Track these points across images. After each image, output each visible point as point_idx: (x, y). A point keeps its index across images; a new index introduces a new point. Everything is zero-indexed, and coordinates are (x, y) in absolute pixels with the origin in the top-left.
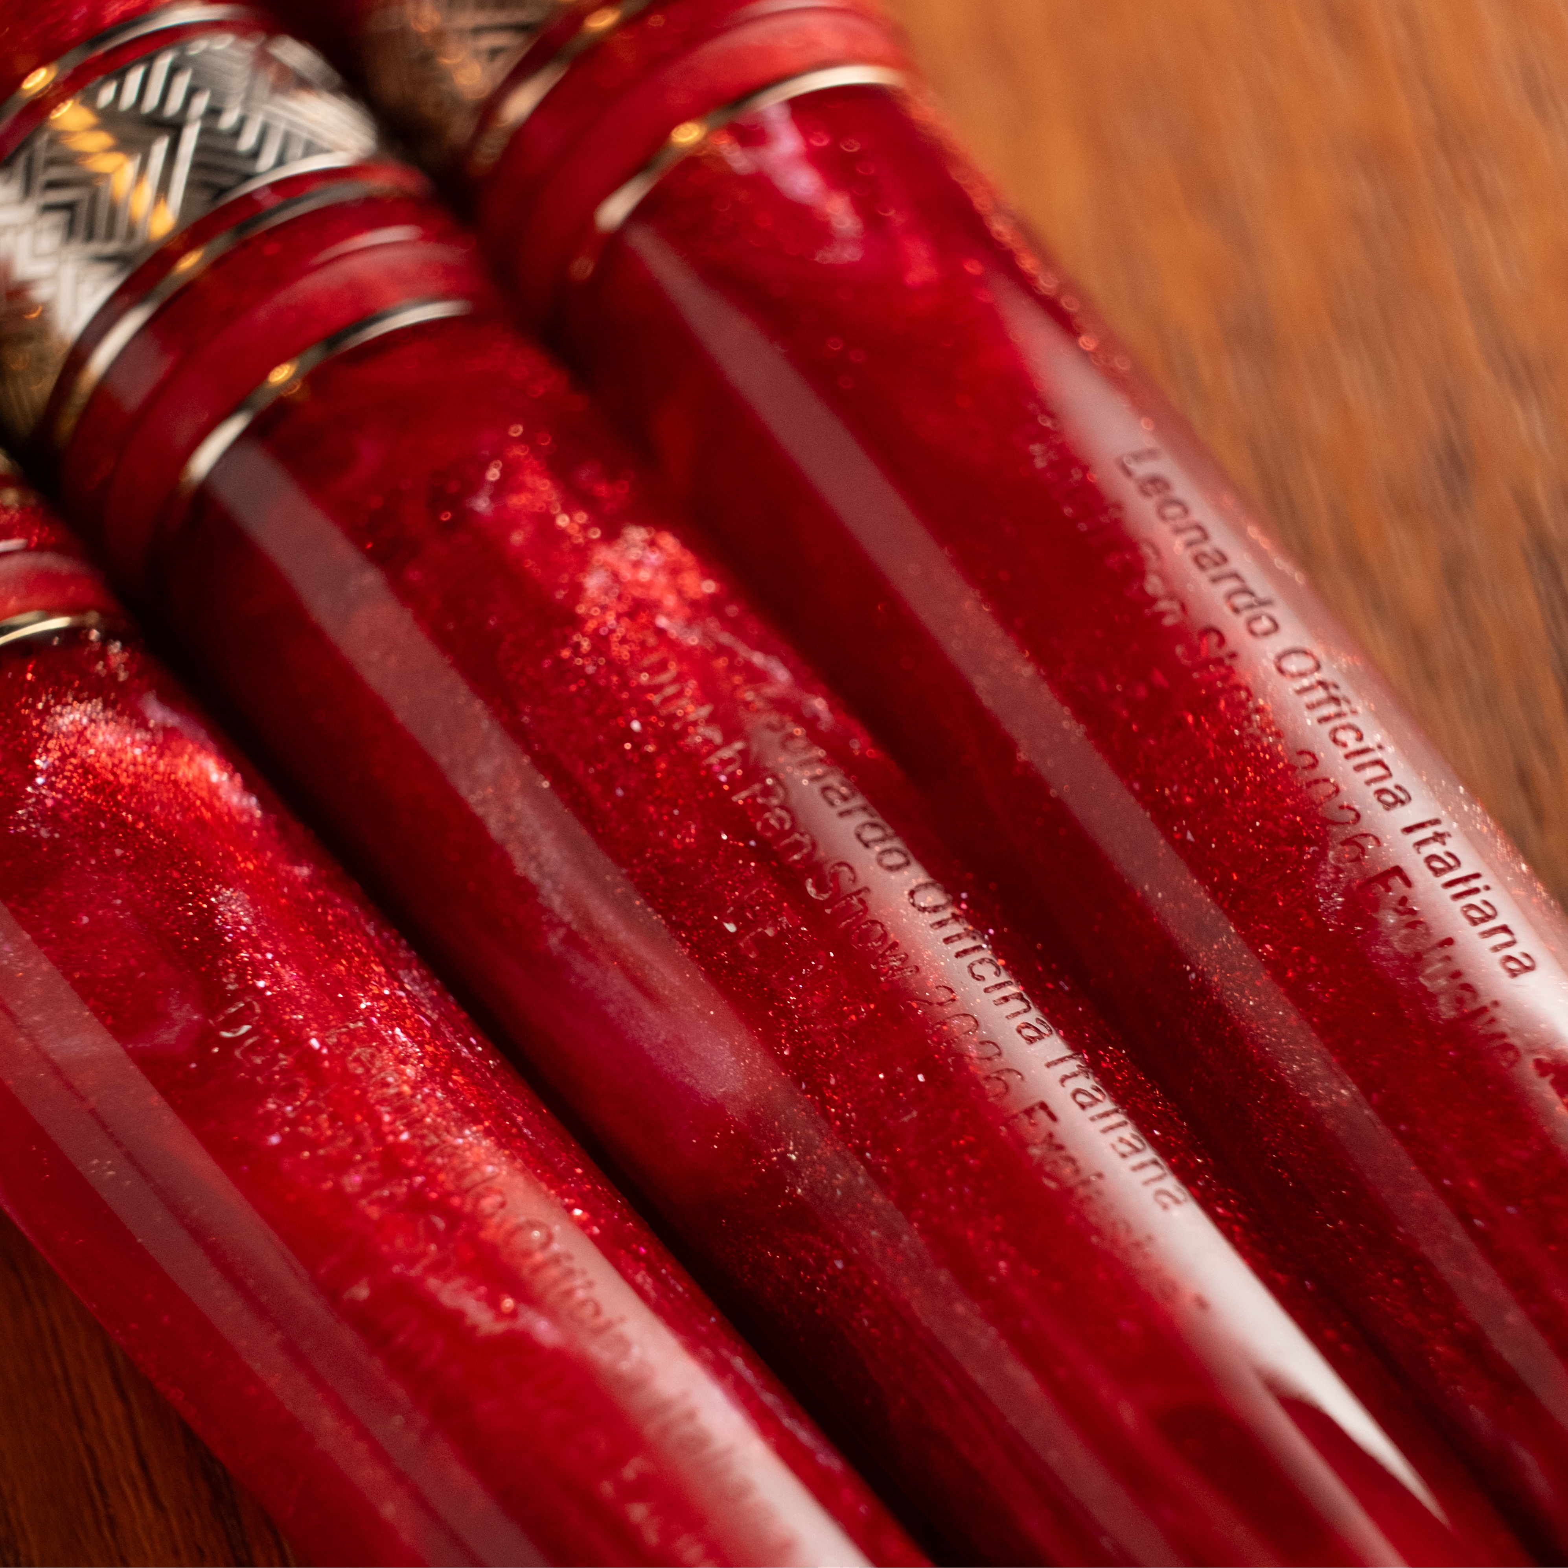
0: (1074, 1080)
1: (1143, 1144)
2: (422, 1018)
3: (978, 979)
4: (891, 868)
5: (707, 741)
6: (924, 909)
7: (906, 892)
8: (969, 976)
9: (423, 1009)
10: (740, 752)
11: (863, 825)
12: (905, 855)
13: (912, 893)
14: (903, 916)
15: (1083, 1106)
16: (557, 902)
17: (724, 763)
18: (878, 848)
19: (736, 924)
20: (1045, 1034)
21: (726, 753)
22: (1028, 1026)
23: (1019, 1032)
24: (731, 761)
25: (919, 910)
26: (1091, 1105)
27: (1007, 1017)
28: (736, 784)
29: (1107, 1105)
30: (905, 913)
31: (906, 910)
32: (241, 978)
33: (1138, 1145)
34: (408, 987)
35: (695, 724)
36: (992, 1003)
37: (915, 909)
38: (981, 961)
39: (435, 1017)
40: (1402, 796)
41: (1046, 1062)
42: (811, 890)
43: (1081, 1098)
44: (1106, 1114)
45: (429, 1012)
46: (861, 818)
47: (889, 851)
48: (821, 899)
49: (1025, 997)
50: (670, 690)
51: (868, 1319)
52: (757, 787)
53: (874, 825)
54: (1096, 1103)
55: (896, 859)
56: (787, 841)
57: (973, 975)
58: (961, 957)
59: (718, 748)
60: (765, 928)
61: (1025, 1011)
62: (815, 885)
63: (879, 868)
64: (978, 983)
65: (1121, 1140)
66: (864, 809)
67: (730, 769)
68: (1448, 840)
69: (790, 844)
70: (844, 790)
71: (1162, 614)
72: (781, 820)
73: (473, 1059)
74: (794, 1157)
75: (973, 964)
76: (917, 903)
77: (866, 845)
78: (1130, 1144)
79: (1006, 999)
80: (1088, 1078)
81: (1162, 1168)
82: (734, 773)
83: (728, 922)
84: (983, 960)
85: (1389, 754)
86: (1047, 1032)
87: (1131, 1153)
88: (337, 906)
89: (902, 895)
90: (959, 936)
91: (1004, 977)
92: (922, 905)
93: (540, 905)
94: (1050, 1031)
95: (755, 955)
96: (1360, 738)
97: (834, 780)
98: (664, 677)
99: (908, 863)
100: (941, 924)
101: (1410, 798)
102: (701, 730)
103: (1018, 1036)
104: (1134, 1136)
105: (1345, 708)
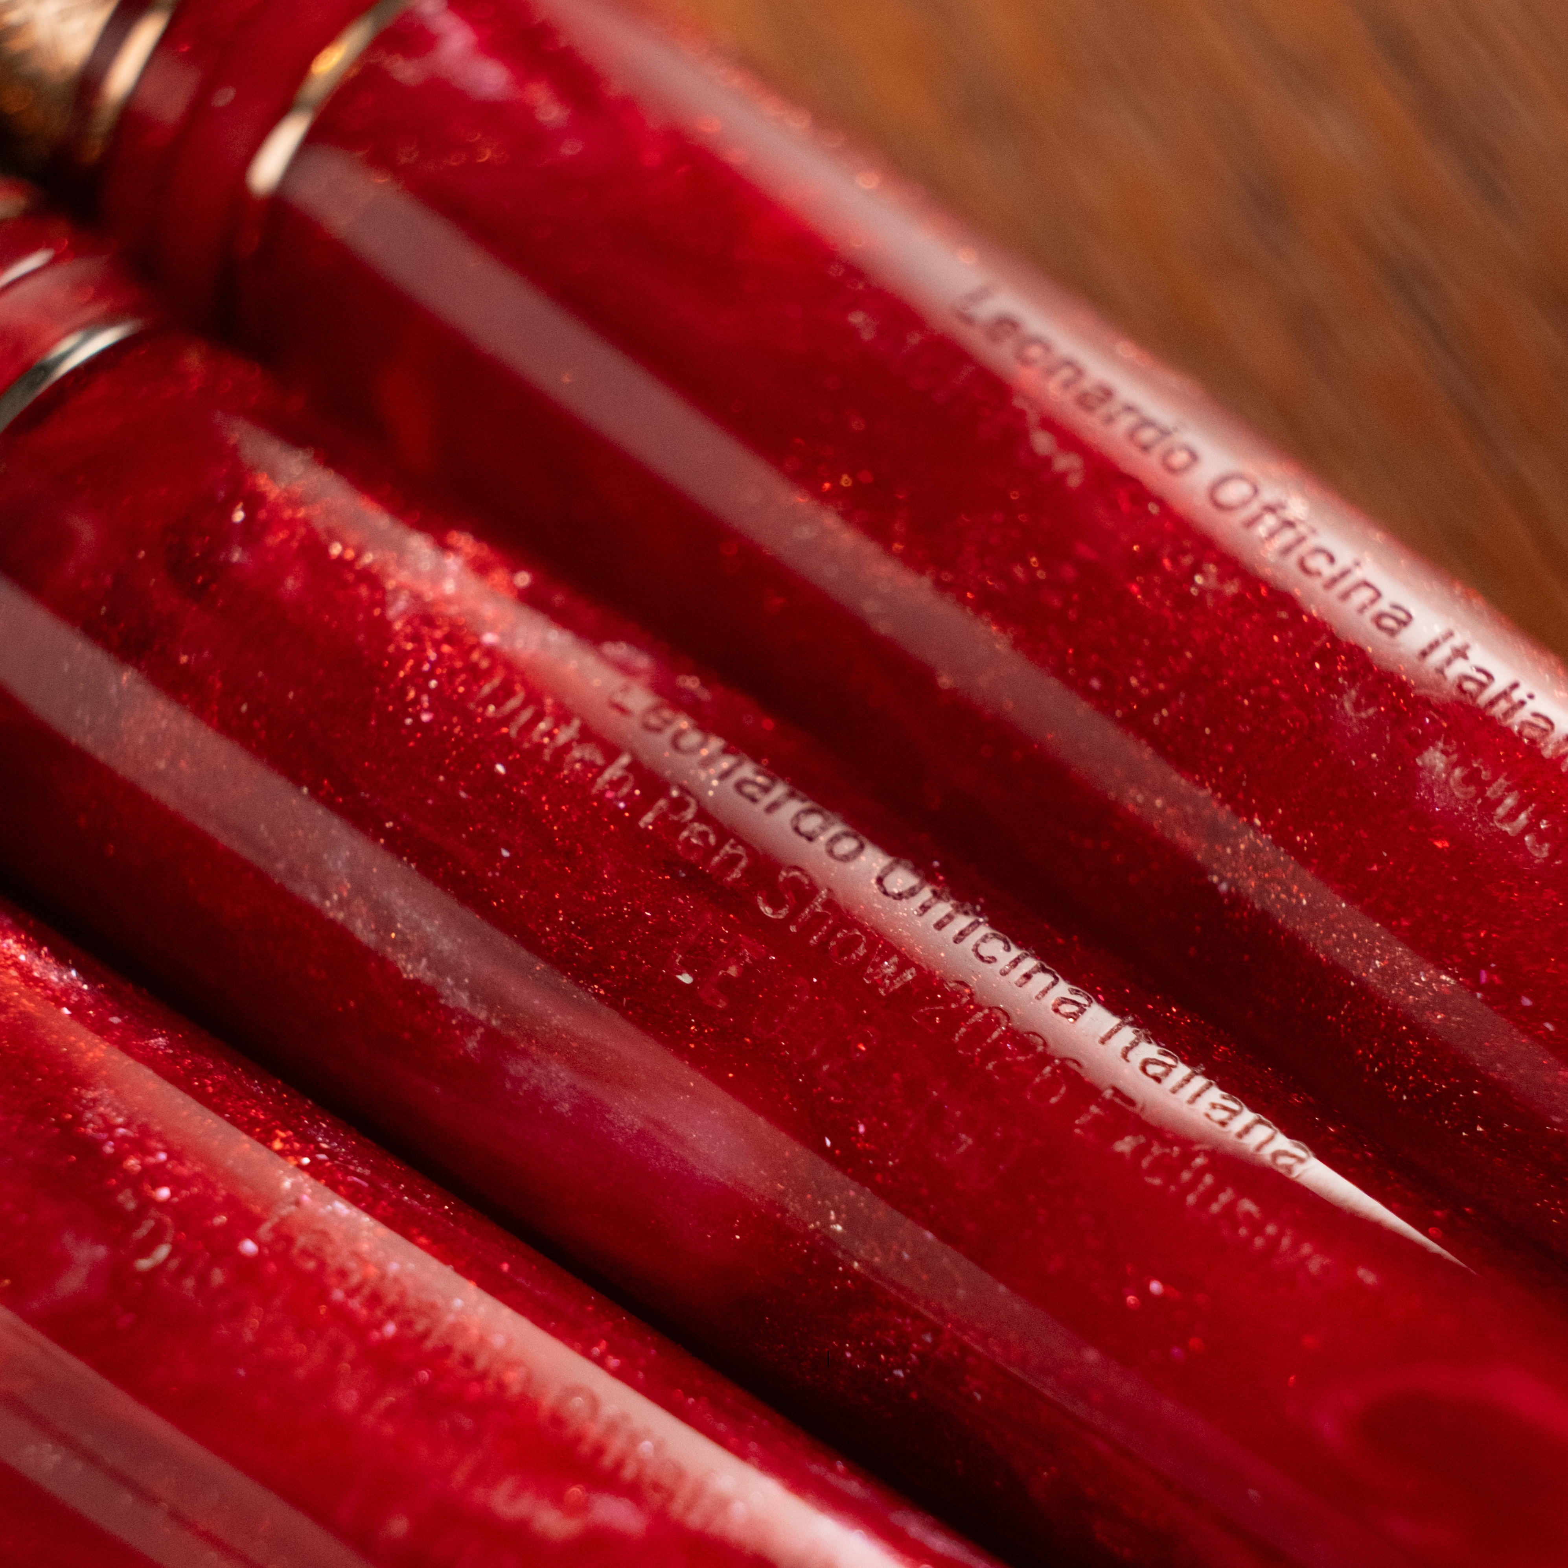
0: (1136, 1050)
1: (1240, 1104)
2: (356, 1179)
3: (989, 962)
4: (846, 858)
5: (588, 765)
6: (900, 896)
7: (873, 881)
8: (978, 961)
9: (352, 1168)
10: (629, 768)
11: (797, 817)
12: (855, 837)
13: (880, 881)
14: (879, 911)
15: (1157, 1079)
16: (463, 999)
17: (615, 785)
18: (823, 839)
19: (691, 973)
20: (1085, 1005)
21: (613, 772)
22: (1064, 1001)
23: (1056, 1011)
24: (621, 781)
25: (895, 898)
26: (1166, 1074)
27: (1037, 998)
28: (638, 807)
29: (1182, 1070)
30: (880, 907)
31: (879, 902)
32: (138, 1194)
33: (1235, 1107)
34: (325, 1146)
35: (567, 747)
36: (1015, 986)
37: (891, 899)
38: (984, 939)
39: (367, 1172)
40: (1401, 616)
41: (1098, 1039)
42: (767, 911)
43: (1152, 1069)
44: (1187, 1080)
45: (359, 1170)
46: (794, 807)
47: (835, 839)
48: (781, 917)
49: (1047, 967)
50: (526, 715)
51: (980, 1392)
52: (662, 803)
53: (810, 811)
54: (1171, 1070)
55: (847, 845)
56: (716, 859)
57: (981, 958)
58: (961, 940)
59: (601, 770)
60: (726, 969)
61: (1053, 984)
62: (769, 902)
63: (832, 861)
64: (989, 967)
65: (1214, 1106)
66: (792, 795)
67: (625, 790)
68: (1469, 653)
69: (722, 862)
70: (760, 779)
71: (1063, 475)
72: (703, 836)
73: (429, 1211)
74: (839, 1228)
75: (977, 945)
76: (889, 890)
77: (810, 838)
78: (1225, 1108)
79: (1028, 976)
80: (1150, 1043)
81: (1270, 1127)
82: (631, 794)
83: (680, 974)
84: (986, 936)
85: (1370, 571)
86: (1086, 1003)
87: (1230, 1118)
88: (210, 1072)
89: (870, 885)
90: (950, 917)
91: (1015, 952)
92: (896, 891)
93: (445, 1007)
94: (1088, 999)
95: (725, 1004)
96: (1332, 559)
97: (747, 771)
98: (513, 703)
99: (861, 847)
100: (925, 908)
101: (1409, 616)
102: (577, 753)
103: (1058, 1016)
104: (1224, 1098)
105: (1302, 529)
